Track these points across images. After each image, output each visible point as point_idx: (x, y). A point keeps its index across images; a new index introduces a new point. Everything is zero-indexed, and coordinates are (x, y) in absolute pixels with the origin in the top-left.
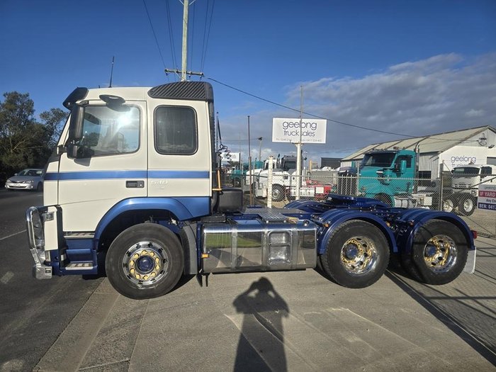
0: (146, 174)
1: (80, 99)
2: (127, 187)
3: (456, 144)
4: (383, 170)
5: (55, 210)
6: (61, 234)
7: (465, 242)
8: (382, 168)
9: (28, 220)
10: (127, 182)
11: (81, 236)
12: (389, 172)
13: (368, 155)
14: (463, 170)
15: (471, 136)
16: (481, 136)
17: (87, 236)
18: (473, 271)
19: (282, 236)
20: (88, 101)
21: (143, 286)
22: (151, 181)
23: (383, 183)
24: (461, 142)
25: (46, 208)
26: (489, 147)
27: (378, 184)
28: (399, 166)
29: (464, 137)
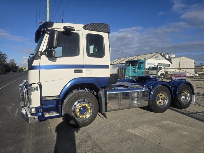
0: (83, 66)
1: (49, 27)
2: (75, 73)
3: (149, 59)
4: (135, 67)
5: (37, 85)
6: (42, 98)
7: (192, 92)
8: (134, 67)
9: (24, 91)
10: (75, 70)
11: (51, 98)
12: (137, 68)
13: (127, 62)
14: (152, 68)
15: (153, 56)
16: (156, 56)
17: (55, 98)
18: (194, 103)
19: (135, 93)
20: (54, 29)
21: (81, 121)
22: (85, 69)
23: (135, 72)
24: (150, 58)
25: (31, 85)
26: (159, 60)
27: (133, 73)
28: (140, 66)
29: (151, 56)
